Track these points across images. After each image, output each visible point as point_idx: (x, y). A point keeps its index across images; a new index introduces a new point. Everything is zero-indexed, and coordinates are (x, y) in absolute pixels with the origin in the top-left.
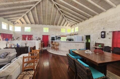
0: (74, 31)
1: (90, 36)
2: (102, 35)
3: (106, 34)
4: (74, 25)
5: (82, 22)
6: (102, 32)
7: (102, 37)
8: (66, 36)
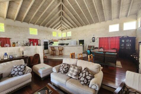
0: (66, 35)
1: (83, 40)
2: (93, 40)
3: (95, 39)
4: (66, 29)
5: (76, 28)
6: (93, 38)
7: (93, 41)
8: (58, 41)
